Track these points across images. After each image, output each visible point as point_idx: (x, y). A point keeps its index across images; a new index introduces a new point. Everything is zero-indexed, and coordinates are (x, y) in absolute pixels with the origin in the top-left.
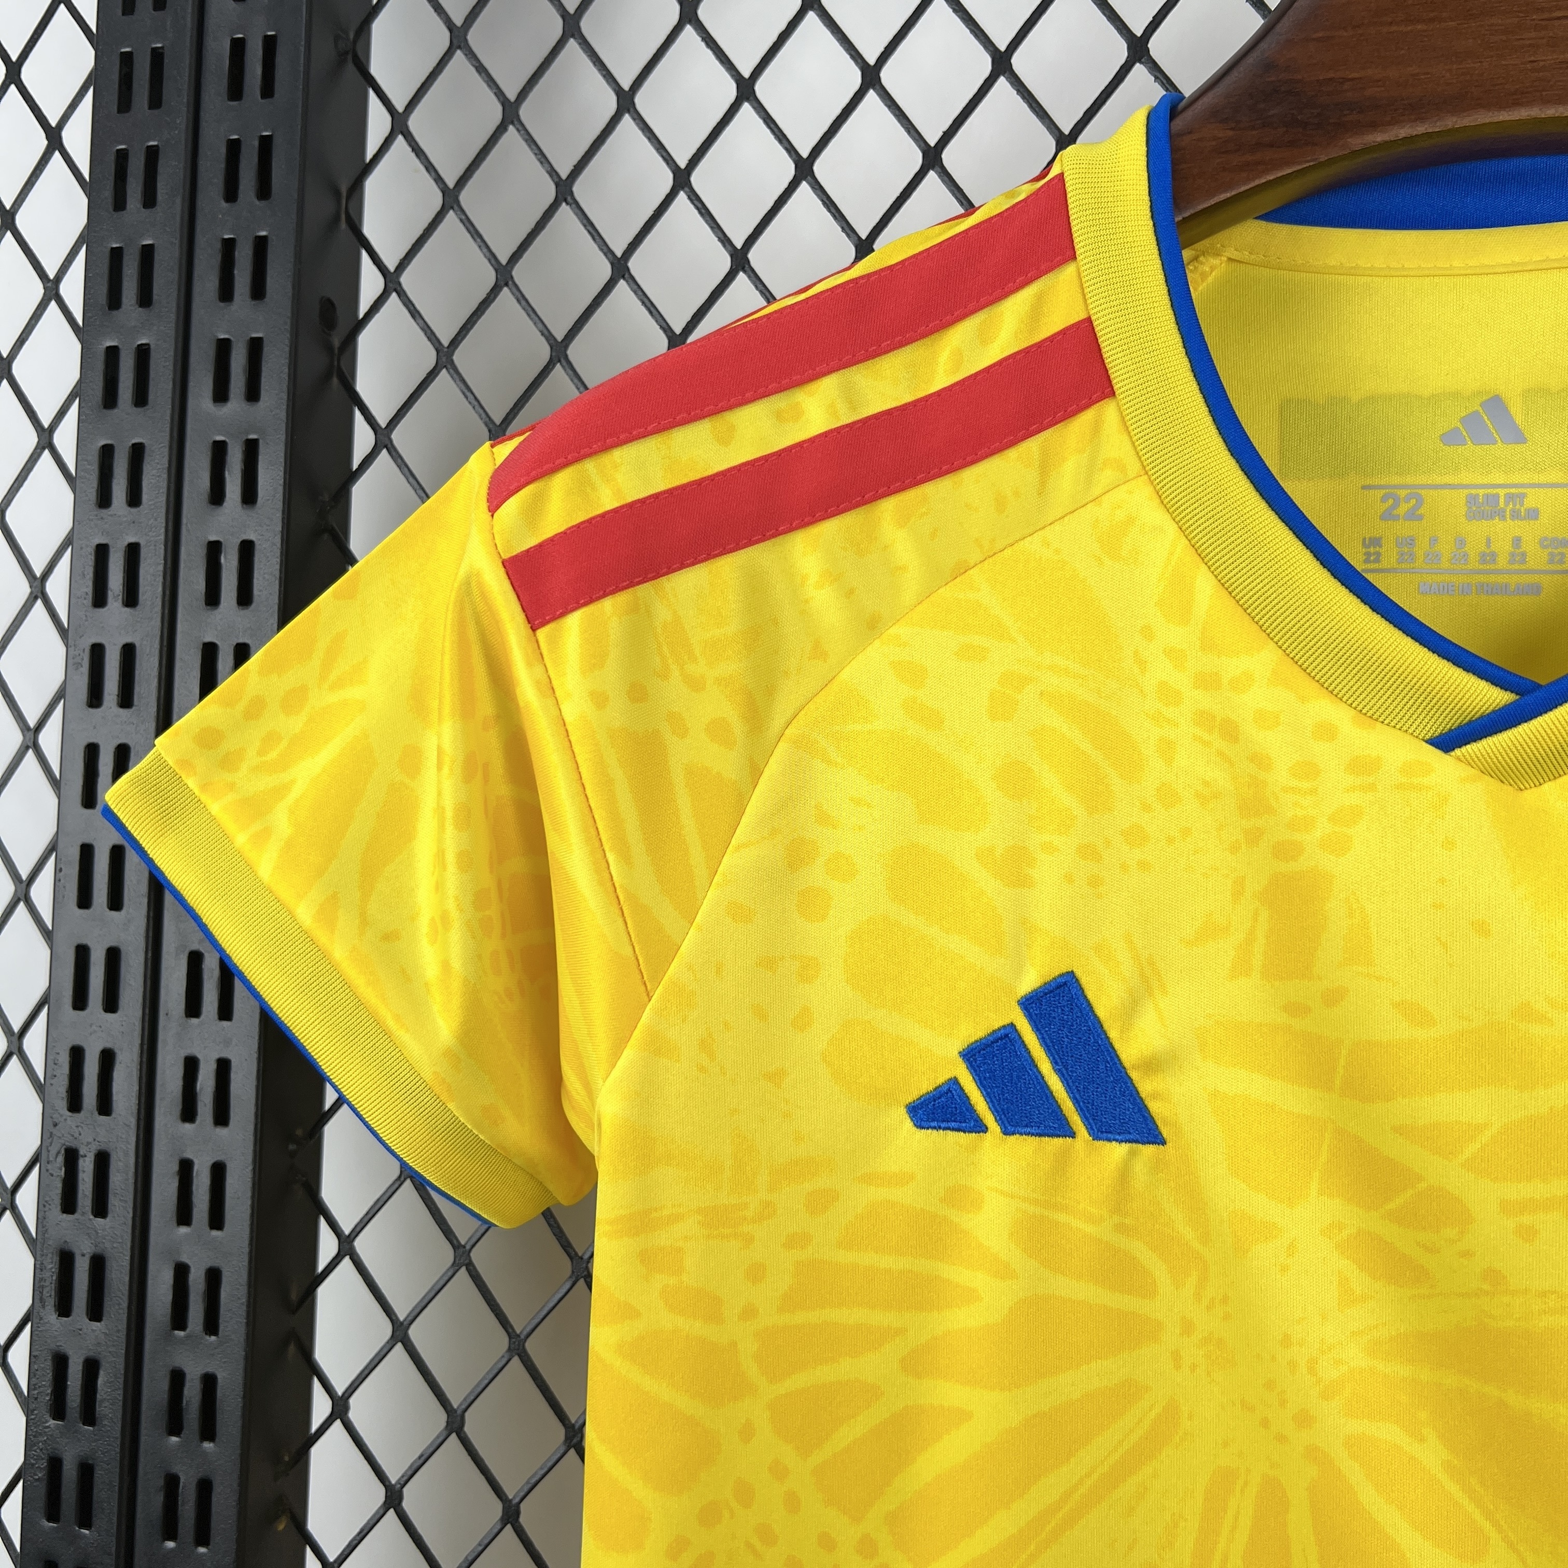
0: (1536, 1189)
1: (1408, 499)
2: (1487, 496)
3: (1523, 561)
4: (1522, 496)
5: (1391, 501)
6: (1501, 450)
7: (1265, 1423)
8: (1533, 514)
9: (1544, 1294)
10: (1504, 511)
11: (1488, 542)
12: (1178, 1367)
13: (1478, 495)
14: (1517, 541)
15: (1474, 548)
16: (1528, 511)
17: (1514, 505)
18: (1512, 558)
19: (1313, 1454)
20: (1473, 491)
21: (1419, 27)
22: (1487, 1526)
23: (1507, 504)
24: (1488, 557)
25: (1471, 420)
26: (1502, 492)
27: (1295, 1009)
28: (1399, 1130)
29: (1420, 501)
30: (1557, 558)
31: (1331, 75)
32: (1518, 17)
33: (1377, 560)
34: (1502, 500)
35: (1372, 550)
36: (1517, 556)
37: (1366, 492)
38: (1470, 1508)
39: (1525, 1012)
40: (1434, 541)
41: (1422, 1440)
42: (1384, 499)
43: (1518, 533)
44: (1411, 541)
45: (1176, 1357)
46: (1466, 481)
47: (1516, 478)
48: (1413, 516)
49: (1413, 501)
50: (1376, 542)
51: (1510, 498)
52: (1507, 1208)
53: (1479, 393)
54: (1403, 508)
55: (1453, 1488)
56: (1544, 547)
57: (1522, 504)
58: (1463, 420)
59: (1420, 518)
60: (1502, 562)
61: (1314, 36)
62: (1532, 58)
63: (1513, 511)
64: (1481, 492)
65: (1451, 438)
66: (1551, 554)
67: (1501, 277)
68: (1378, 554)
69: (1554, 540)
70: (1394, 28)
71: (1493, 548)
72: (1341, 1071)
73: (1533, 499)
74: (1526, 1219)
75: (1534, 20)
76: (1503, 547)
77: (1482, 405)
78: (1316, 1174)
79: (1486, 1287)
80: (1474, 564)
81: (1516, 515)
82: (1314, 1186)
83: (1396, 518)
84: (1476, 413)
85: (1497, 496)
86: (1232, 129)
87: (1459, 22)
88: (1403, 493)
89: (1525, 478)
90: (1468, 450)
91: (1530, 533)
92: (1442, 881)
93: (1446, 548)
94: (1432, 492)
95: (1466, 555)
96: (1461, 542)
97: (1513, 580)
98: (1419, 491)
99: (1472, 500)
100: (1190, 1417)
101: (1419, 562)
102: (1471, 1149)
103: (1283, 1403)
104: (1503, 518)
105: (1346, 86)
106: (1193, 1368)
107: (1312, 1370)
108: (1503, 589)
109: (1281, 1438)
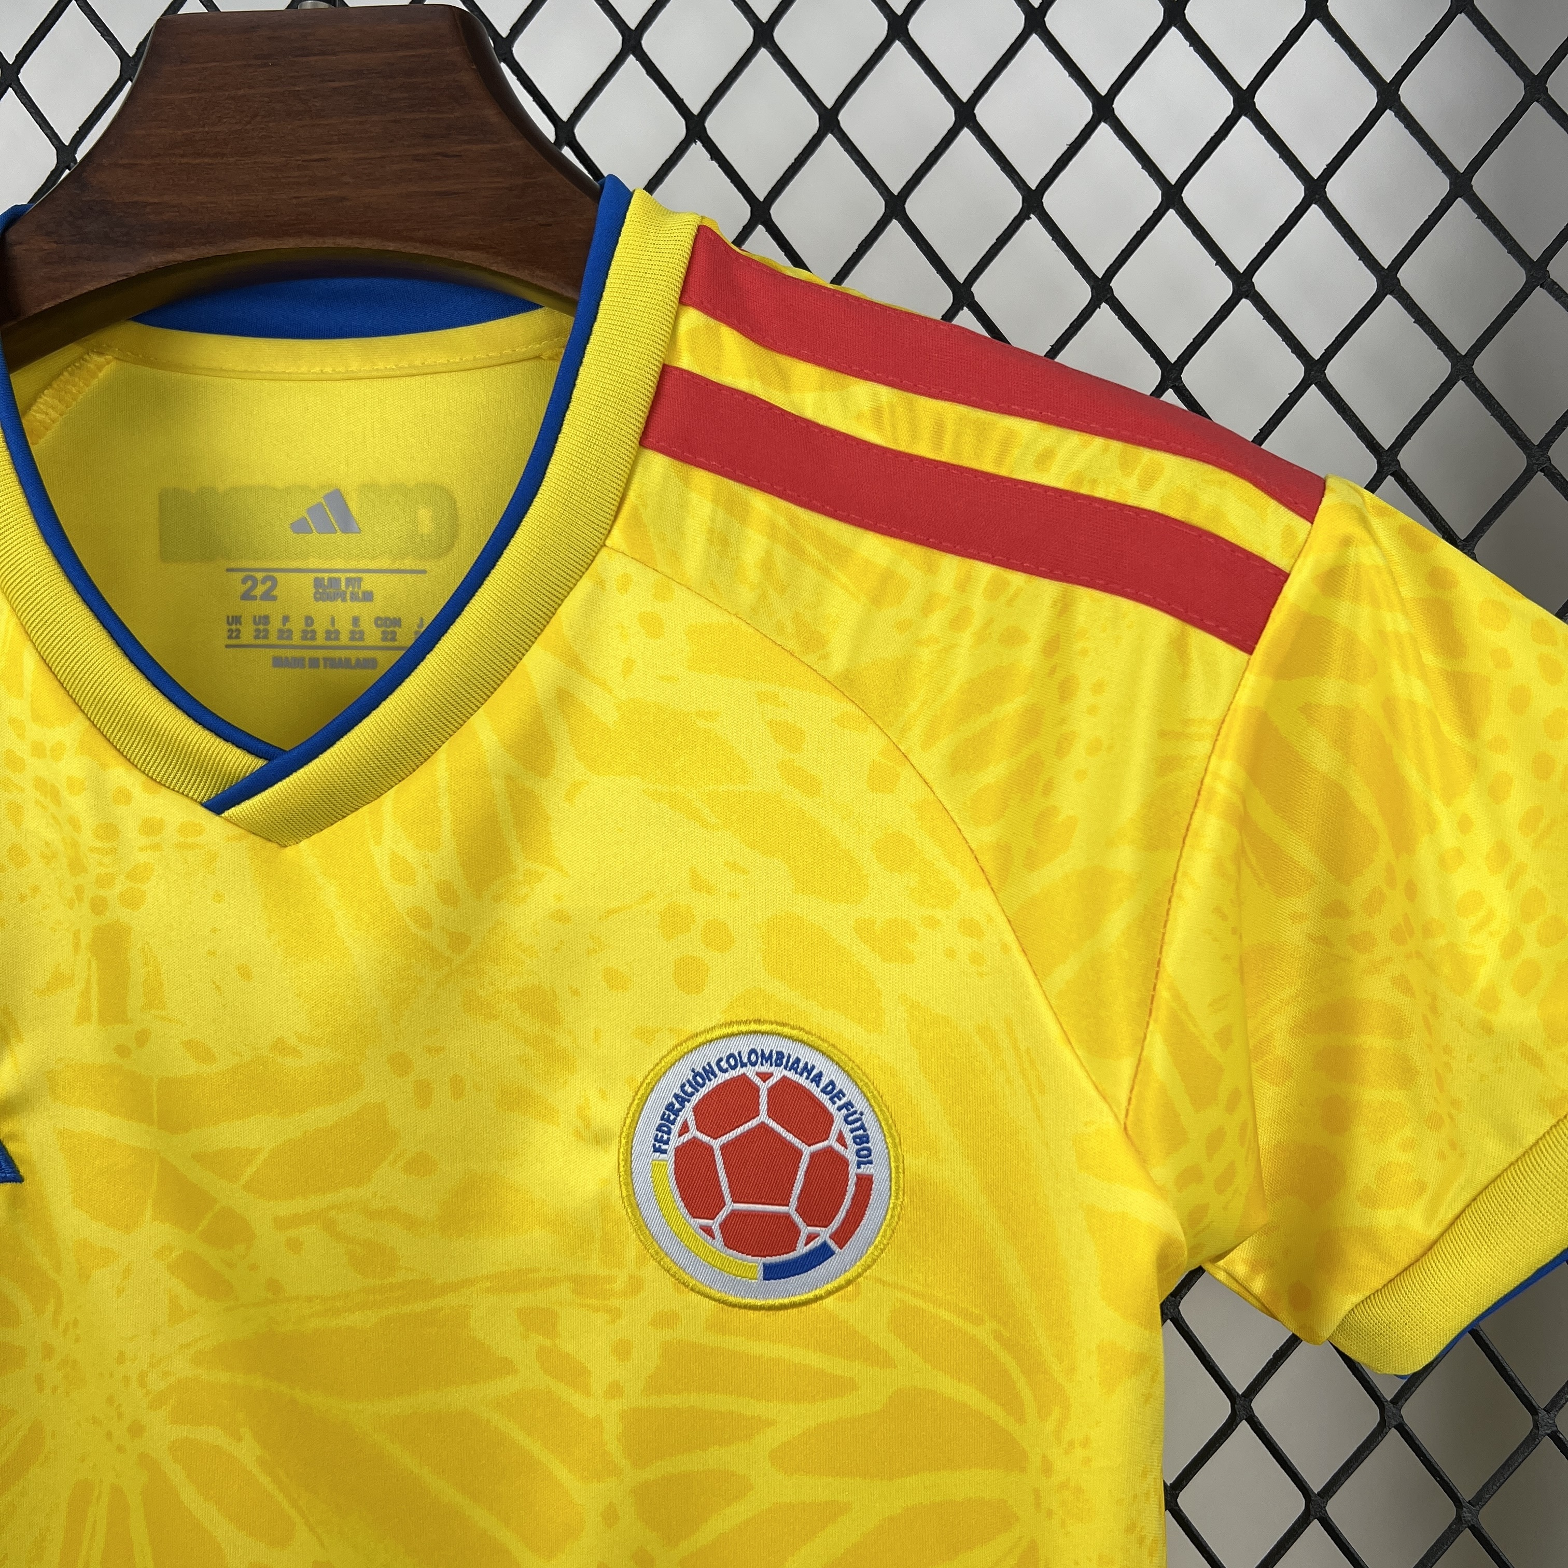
0: (298, 1206)
1: (264, 581)
2: (330, 579)
3: (361, 639)
4: (360, 580)
5: (249, 583)
6: (339, 538)
7: (109, 1435)
8: (368, 596)
9: (310, 1299)
10: (345, 593)
11: (333, 620)
12: (41, 1389)
13: (323, 578)
14: (356, 620)
15: (321, 627)
16: (364, 593)
17: (354, 588)
18: (353, 635)
19: (145, 1461)
20: (320, 575)
21: (206, 160)
22: (293, 1513)
23: (347, 586)
24: (333, 634)
25: (315, 510)
26: (343, 577)
27: (122, 1051)
28: (199, 1158)
29: (275, 582)
30: (389, 636)
31: (136, 198)
32: (285, 157)
33: (238, 637)
34: (343, 584)
35: (234, 627)
36: (356, 635)
37: (230, 574)
38: (280, 1497)
39: (281, 1047)
40: (286, 619)
41: (240, 1439)
42: (244, 581)
43: (356, 613)
44: (265, 619)
45: (39, 1380)
46: (311, 566)
47: (353, 564)
48: (268, 596)
49: (269, 584)
50: (237, 620)
51: (349, 581)
52: (281, 1223)
53: (323, 487)
54: (260, 589)
55: (265, 1481)
56: (377, 625)
57: (359, 587)
58: (310, 511)
59: (274, 598)
60: (344, 639)
61: (121, 162)
62: (296, 195)
63: (352, 594)
64: (326, 576)
65: (300, 527)
66: (383, 632)
67: (338, 384)
68: (238, 631)
69: (387, 619)
70: (184, 160)
71: (336, 627)
72: (156, 1106)
73: (368, 583)
74: (293, 1233)
75: (297, 160)
76: (345, 627)
77: (325, 497)
78: (150, 1202)
79: (270, 1295)
80: (320, 640)
81: (354, 597)
82: (149, 1213)
83: (254, 598)
84: (320, 504)
85: (338, 580)
86: (55, 242)
87: (238, 158)
88: (260, 576)
89: (362, 565)
90: (314, 537)
91: (367, 612)
92: (214, 930)
93: (297, 626)
94: (283, 575)
95: (314, 632)
96: (309, 620)
97: (353, 655)
98: (275, 574)
99: (318, 583)
100: (53, 1436)
101: (273, 639)
102: (250, 1171)
103: (120, 1416)
104: (344, 600)
105: (148, 210)
106: (55, 1389)
107: (142, 1384)
108: (345, 664)
109: (120, 1449)
